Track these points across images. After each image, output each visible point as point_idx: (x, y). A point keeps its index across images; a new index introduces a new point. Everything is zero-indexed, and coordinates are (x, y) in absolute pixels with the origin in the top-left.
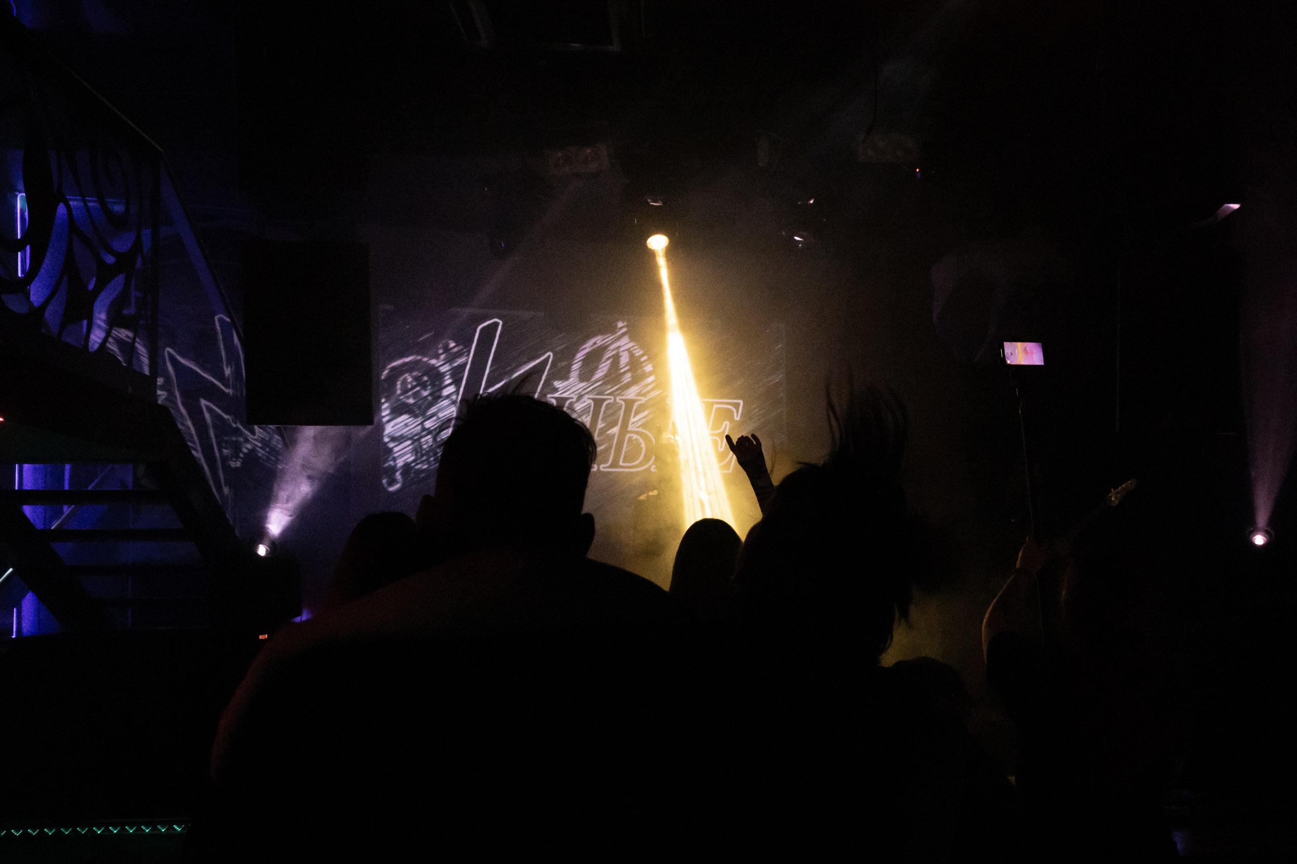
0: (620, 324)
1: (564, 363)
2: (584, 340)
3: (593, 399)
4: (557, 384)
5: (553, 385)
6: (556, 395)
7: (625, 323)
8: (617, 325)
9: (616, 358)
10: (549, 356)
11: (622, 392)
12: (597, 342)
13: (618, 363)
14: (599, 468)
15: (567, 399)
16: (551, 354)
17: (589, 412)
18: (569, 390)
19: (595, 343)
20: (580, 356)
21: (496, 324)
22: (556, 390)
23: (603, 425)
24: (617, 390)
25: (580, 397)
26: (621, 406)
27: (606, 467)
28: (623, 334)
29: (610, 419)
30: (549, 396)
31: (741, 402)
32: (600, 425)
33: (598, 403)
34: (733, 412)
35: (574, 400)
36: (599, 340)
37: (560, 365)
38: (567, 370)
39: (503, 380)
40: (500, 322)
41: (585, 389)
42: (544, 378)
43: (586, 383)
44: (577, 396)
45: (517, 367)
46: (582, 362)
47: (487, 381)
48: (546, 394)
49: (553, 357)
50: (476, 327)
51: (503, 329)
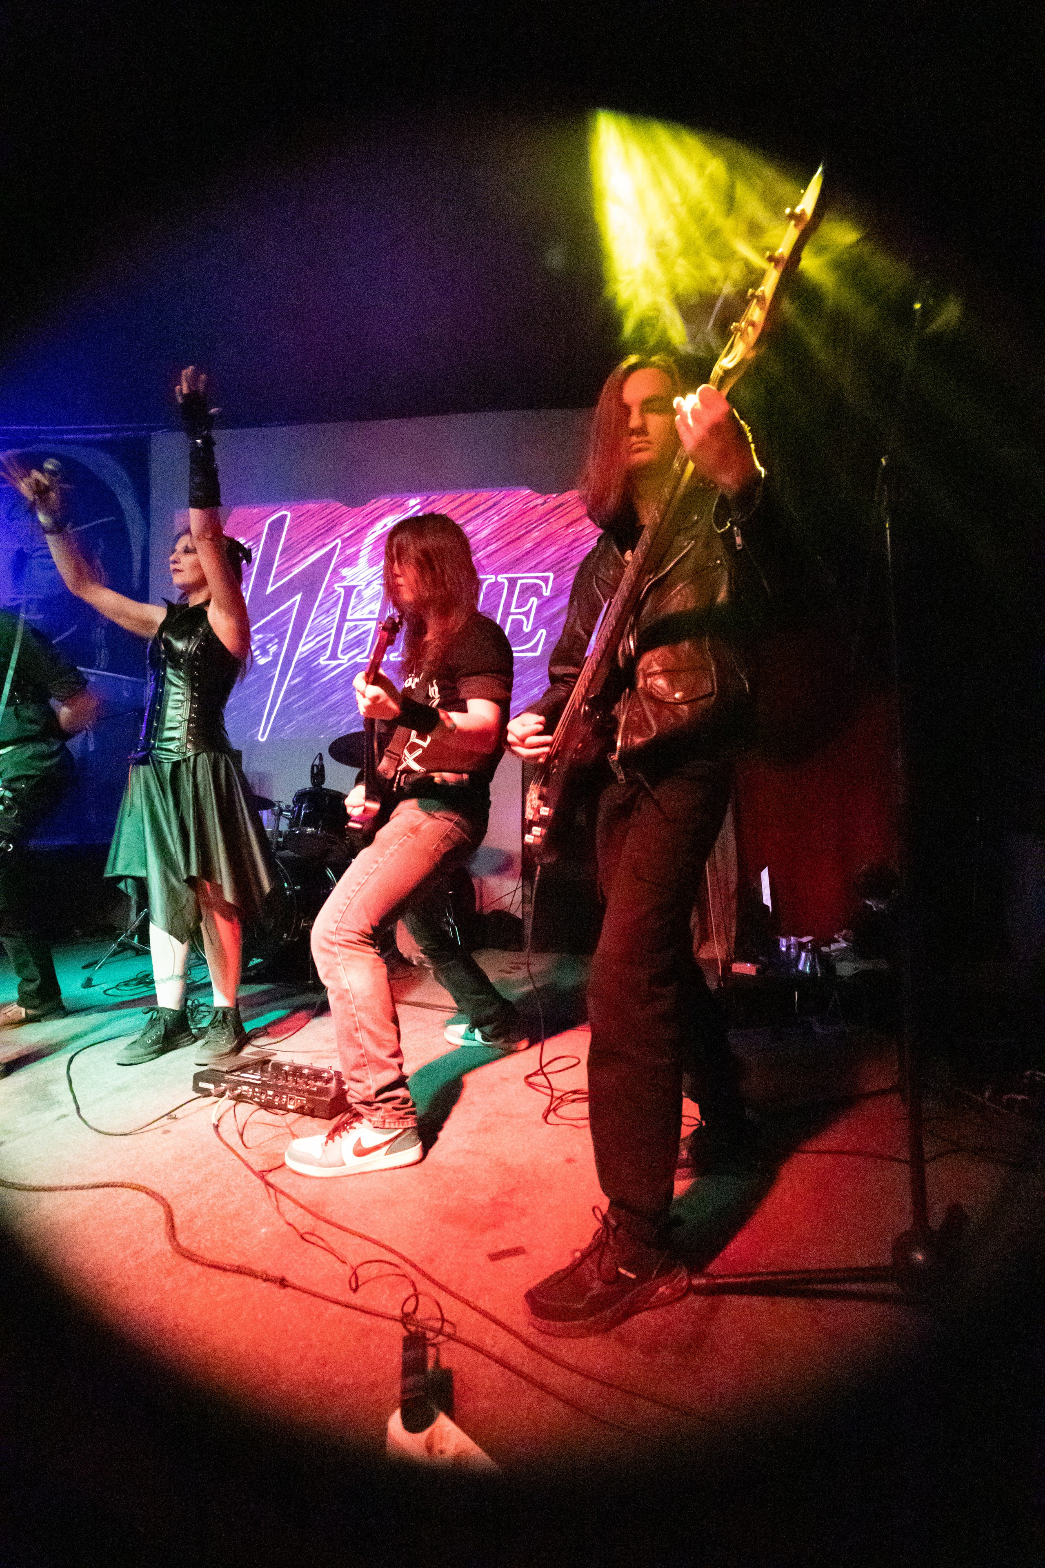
0: (412, 502)
1: (353, 550)
2: (373, 523)
4: (345, 572)
5: (340, 573)
6: (345, 584)
7: (418, 500)
8: (408, 504)
10: (337, 544)
14: (388, 658)
15: (354, 587)
16: (339, 541)
18: (357, 577)
19: (385, 526)
20: (370, 539)
21: (285, 516)
22: (343, 578)
25: (368, 585)
30: (336, 586)
31: (551, 575)
34: (541, 587)
35: (363, 587)
37: (349, 552)
38: (355, 556)
39: (291, 573)
40: (289, 514)
41: (375, 574)
42: (332, 567)
43: (375, 568)
44: (366, 583)
45: (306, 557)
46: (371, 547)
47: (275, 577)
48: (333, 584)
49: (342, 543)
50: (266, 521)
51: (292, 520)
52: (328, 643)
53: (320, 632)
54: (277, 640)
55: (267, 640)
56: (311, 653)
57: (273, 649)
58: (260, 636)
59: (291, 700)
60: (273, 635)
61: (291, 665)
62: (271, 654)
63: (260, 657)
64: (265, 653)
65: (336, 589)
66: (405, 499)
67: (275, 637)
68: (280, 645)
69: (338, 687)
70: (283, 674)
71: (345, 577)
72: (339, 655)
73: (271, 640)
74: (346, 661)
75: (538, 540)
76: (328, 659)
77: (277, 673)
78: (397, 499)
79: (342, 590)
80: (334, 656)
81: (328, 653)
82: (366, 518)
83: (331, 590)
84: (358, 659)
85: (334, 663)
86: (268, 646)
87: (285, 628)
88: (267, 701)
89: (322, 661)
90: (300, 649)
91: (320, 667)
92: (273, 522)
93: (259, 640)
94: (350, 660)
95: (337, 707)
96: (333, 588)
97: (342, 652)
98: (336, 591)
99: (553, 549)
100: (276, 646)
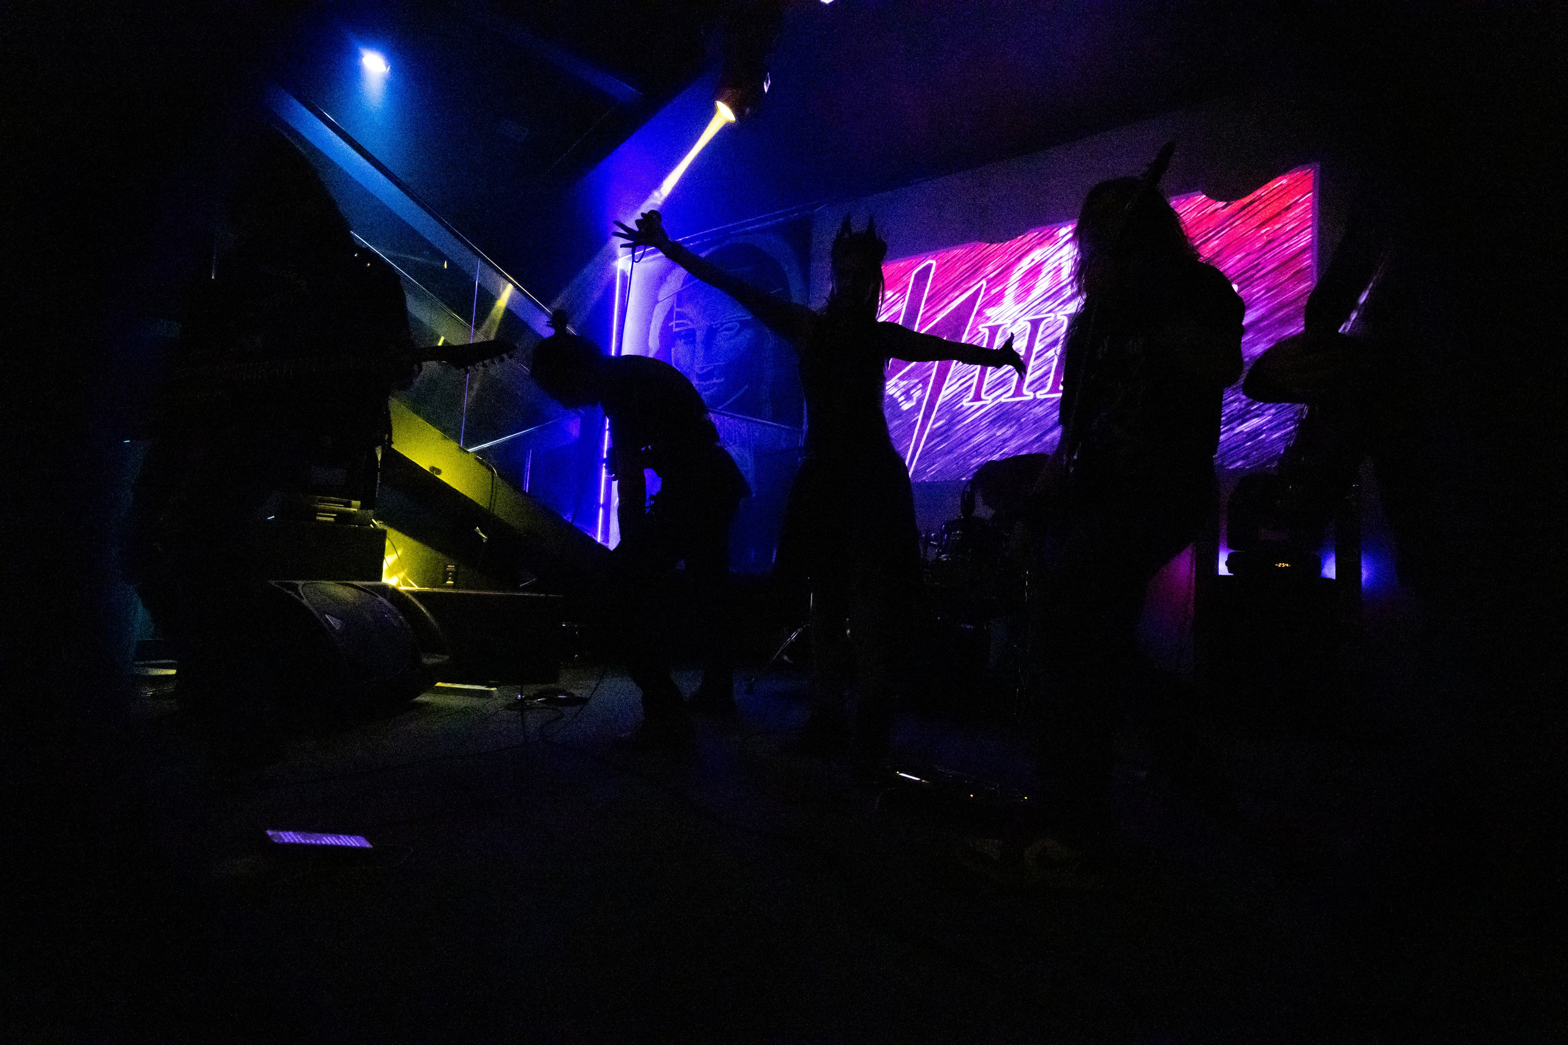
0: (1063, 231)
1: (998, 289)
2: (1019, 259)
3: (1029, 321)
4: (989, 312)
5: (984, 314)
6: (990, 324)
8: (1058, 234)
9: (1058, 270)
10: (982, 285)
11: (1065, 305)
12: (1035, 258)
13: (1060, 276)
15: (999, 326)
16: (984, 282)
17: (1024, 335)
18: (1002, 316)
19: (1033, 260)
20: (1016, 275)
21: (930, 266)
22: (988, 318)
23: (1042, 346)
24: (1059, 305)
25: (1015, 321)
26: (1063, 322)
27: (1045, 394)
28: (1066, 243)
29: (1049, 340)
30: (980, 326)
32: (1038, 347)
33: (1035, 324)
35: (1008, 325)
36: (1037, 255)
37: (993, 292)
38: (1001, 295)
39: (936, 318)
40: (934, 262)
41: (1021, 311)
42: (976, 308)
43: (1021, 305)
44: (1012, 321)
45: (949, 303)
46: (1018, 283)
47: (919, 324)
48: (978, 325)
49: (988, 283)
50: (911, 273)
51: (938, 268)
52: (971, 385)
53: (964, 374)
54: (920, 385)
55: (911, 385)
56: (953, 396)
57: (916, 394)
58: (905, 382)
59: (933, 443)
60: (917, 381)
61: (934, 408)
62: (915, 399)
63: (905, 402)
64: (909, 398)
65: (980, 330)
66: (1055, 230)
67: (919, 382)
68: (924, 389)
69: (981, 428)
70: (927, 417)
71: (990, 317)
72: (983, 396)
73: (914, 387)
74: (990, 401)
75: (1217, 249)
76: (971, 401)
77: (920, 417)
78: (1045, 232)
79: (987, 331)
80: (977, 397)
81: (971, 394)
82: (1012, 256)
83: (975, 332)
84: (1003, 399)
85: (978, 404)
86: (912, 392)
87: (928, 373)
88: (909, 445)
89: (965, 403)
90: (944, 393)
91: (963, 409)
92: (919, 272)
93: (904, 387)
94: (994, 400)
95: (981, 448)
96: (978, 329)
97: (986, 392)
98: (979, 332)
99: (1239, 256)
100: (920, 391)
